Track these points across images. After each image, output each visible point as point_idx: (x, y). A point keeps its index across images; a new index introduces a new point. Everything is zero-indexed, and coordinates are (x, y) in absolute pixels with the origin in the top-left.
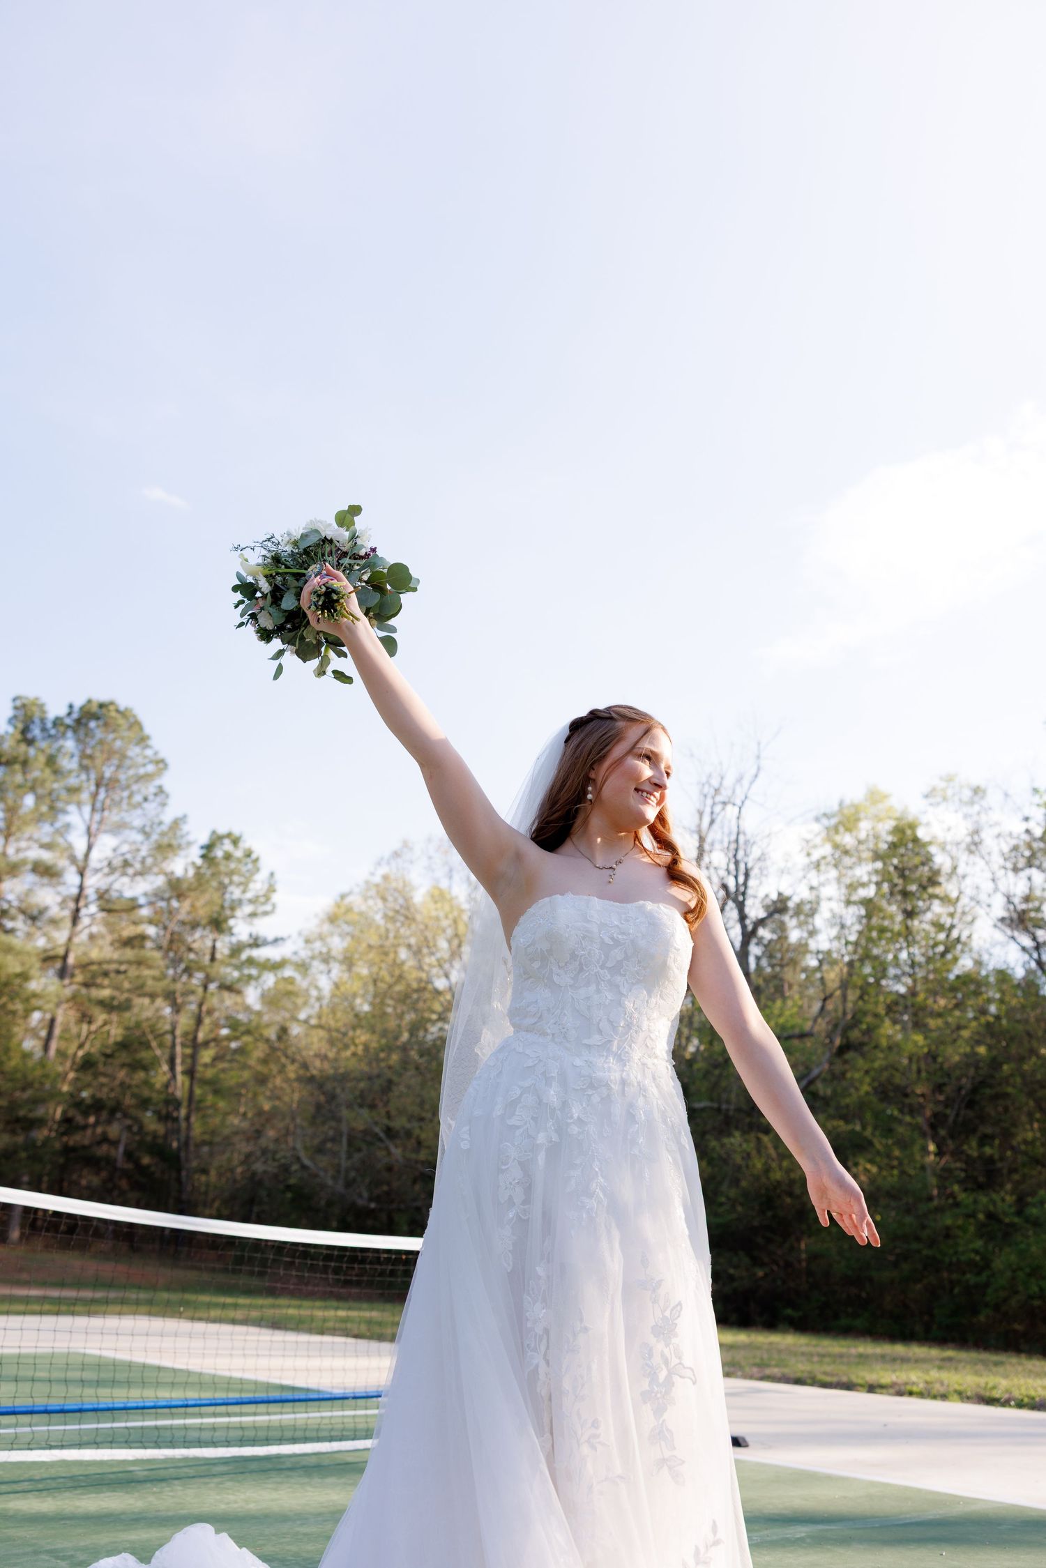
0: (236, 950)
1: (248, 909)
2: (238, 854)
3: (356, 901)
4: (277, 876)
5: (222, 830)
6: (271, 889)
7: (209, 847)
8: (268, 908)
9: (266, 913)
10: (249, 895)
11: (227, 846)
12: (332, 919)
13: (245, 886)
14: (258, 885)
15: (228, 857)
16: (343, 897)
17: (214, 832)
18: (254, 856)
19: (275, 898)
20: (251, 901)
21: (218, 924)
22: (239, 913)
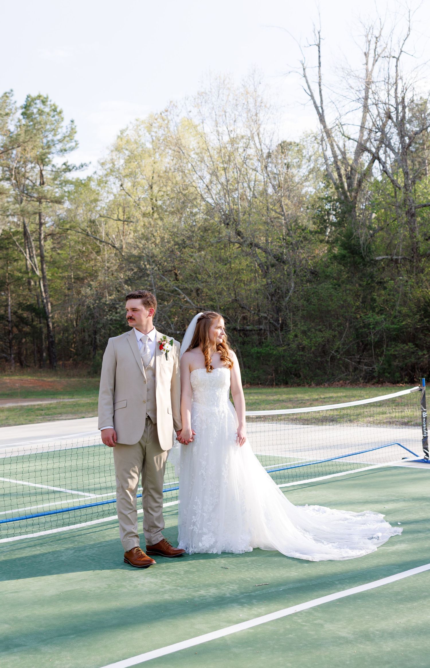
0: (57, 174)
1: (59, 146)
2: (47, 110)
3: (131, 134)
4: (76, 123)
5: (34, 95)
6: (73, 131)
7: (27, 107)
8: (73, 144)
9: (72, 149)
10: (59, 137)
11: (39, 104)
12: (118, 149)
13: (55, 131)
14: (63, 129)
15: (41, 113)
16: (122, 132)
17: (28, 97)
18: (58, 110)
19: (77, 137)
20: (60, 141)
21: (42, 160)
22: (53, 150)
